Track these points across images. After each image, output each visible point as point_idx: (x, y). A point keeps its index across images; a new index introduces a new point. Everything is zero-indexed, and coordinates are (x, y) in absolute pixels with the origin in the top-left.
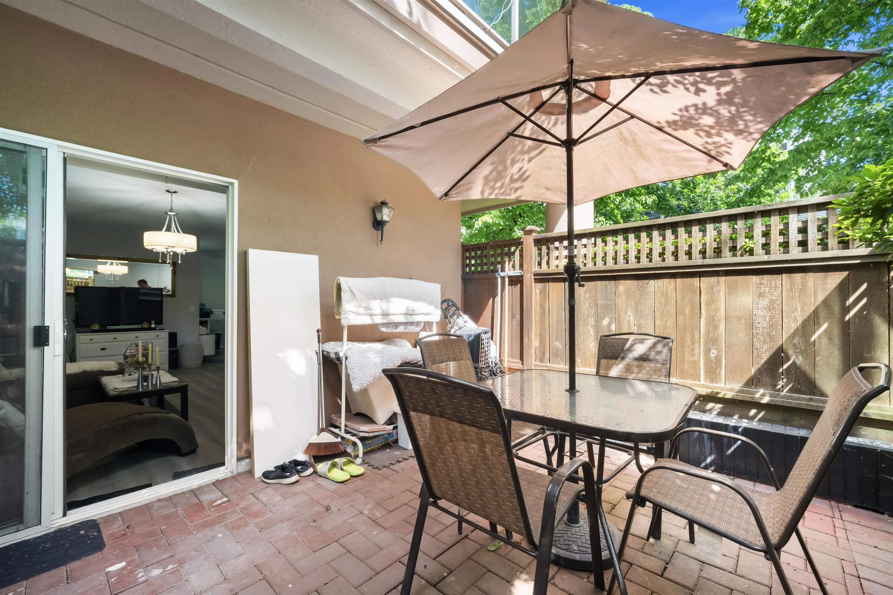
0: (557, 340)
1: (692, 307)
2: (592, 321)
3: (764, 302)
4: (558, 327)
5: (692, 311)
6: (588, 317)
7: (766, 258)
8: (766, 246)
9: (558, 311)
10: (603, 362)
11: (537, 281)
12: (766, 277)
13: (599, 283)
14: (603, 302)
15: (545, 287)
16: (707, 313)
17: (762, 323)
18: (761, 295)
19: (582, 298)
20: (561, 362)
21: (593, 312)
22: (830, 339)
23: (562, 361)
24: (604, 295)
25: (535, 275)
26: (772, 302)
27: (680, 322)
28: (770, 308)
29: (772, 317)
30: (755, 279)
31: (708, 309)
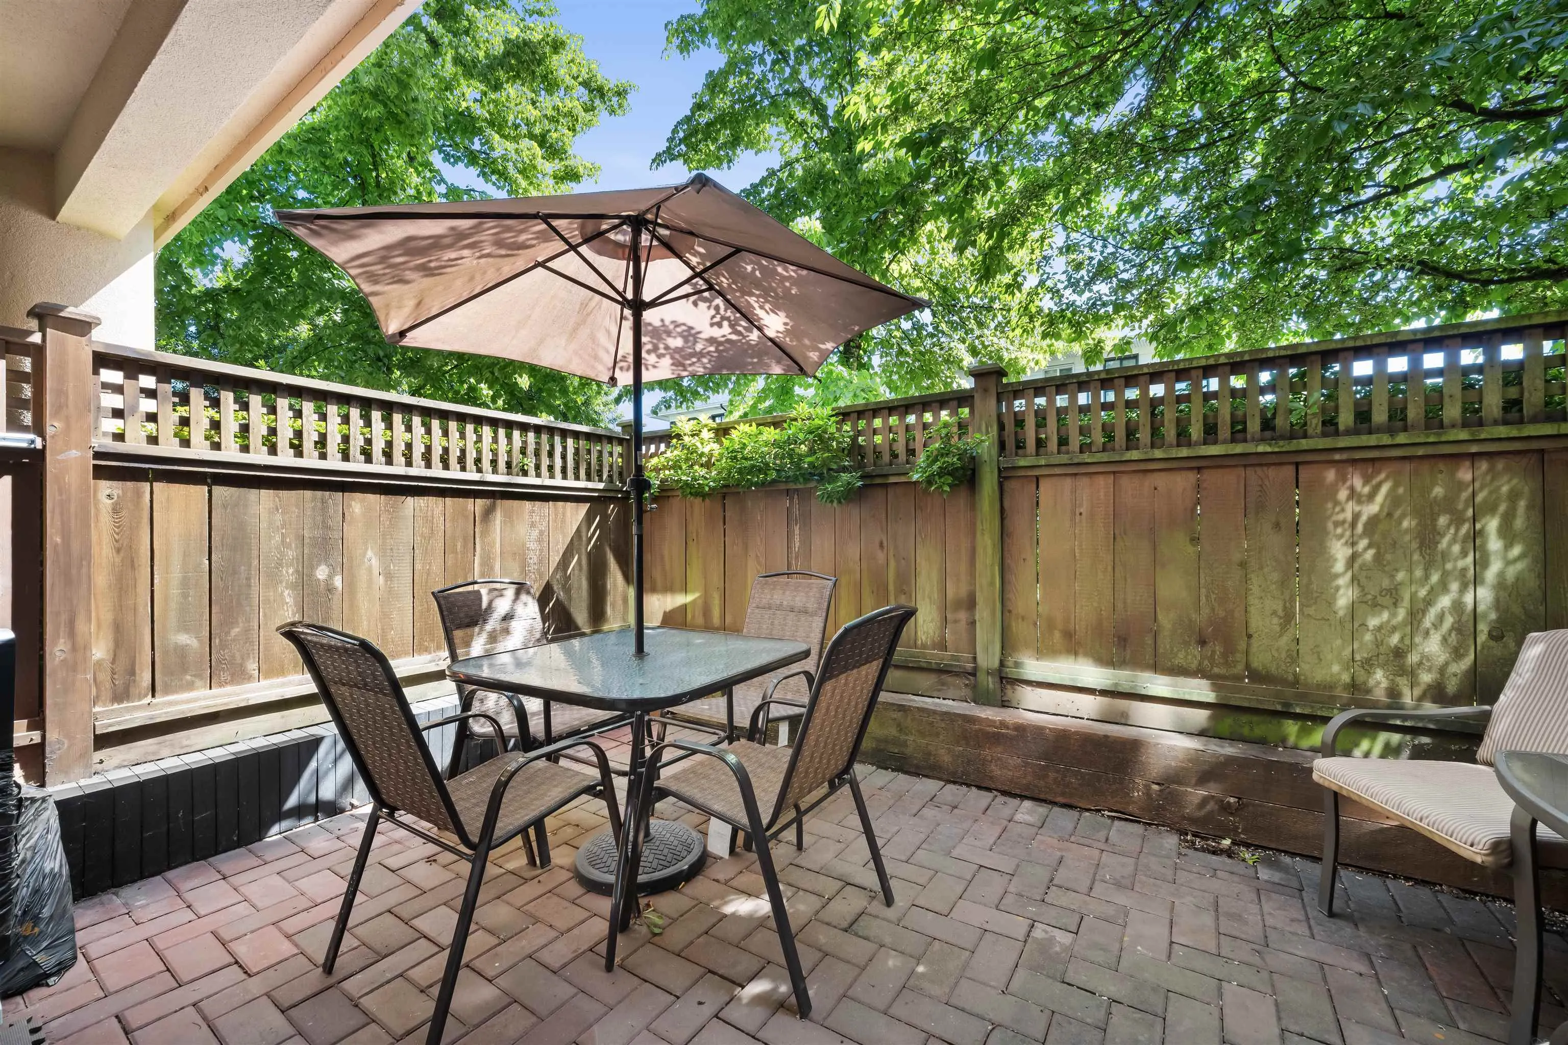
0: (184, 627)
1: (465, 540)
2: (289, 573)
3: (535, 533)
4: (185, 596)
5: (465, 546)
6: (279, 564)
7: (538, 481)
8: (538, 467)
9: (186, 555)
10: (458, 634)
11: (100, 473)
12: (538, 504)
13: (308, 494)
14: (317, 533)
15: (138, 494)
16: (482, 549)
17: (533, 558)
18: (533, 525)
19: (264, 525)
20: (198, 683)
21: (291, 554)
22: (581, 570)
23: (199, 676)
24: (319, 518)
25: (98, 455)
26: (541, 533)
27: (449, 563)
28: (539, 541)
29: (541, 550)
30: (528, 505)
31: (483, 542)
